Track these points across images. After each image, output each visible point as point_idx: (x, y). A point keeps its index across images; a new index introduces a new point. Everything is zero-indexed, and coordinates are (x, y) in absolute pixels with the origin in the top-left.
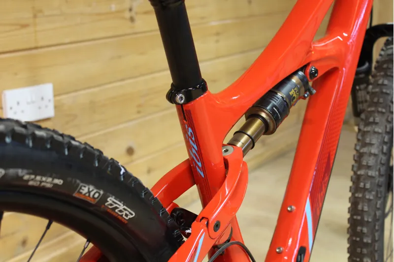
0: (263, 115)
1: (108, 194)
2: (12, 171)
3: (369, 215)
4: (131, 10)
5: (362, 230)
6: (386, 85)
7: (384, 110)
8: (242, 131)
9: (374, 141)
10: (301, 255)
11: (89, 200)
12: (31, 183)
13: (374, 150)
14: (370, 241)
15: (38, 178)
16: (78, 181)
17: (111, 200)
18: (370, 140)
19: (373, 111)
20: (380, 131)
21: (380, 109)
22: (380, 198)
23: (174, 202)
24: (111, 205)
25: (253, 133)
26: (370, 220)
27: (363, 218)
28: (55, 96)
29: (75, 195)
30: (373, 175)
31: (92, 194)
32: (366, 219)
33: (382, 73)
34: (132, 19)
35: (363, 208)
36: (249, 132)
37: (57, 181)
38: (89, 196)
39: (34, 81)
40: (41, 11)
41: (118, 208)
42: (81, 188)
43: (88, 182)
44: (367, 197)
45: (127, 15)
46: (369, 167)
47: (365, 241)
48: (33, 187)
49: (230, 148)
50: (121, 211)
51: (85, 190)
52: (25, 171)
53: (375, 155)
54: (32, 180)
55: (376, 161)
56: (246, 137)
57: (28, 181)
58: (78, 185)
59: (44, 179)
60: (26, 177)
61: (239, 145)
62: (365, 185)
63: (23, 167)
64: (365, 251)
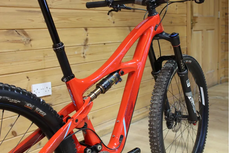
0: (101, 87)
1: (36, 107)
2: (4, 97)
3: (155, 126)
4: (83, 53)
5: (153, 132)
6: (162, 78)
7: (160, 87)
8: (93, 92)
9: (156, 99)
10: (121, 138)
11: (29, 108)
12: (10, 101)
13: (156, 102)
14: (156, 137)
15: (12, 100)
16: (25, 102)
17: (37, 109)
18: (155, 99)
19: (157, 88)
20: (159, 95)
21: (159, 87)
22: (159, 120)
23: (68, 115)
24: (37, 110)
25: (96, 93)
26: (155, 128)
27: (153, 128)
28: (52, 87)
29: (25, 106)
30: (156, 111)
31: (30, 106)
32: (154, 128)
33: (162, 74)
34: (84, 57)
35: (153, 124)
36: (95, 93)
37: (18, 101)
38: (30, 107)
39: (43, 81)
40: (46, 55)
41: (40, 112)
42: (26, 104)
43: (29, 103)
44: (154, 120)
45: (82, 55)
46: (155, 108)
47: (154, 136)
48: (11, 102)
49: (87, 98)
50: (41, 113)
51: (28, 105)
52: (8, 98)
53: (157, 104)
54: (10, 100)
55: (157, 106)
56: (94, 94)
57: (9, 100)
58: (26, 103)
59: (14, 100)
60: (9, 99)
61: (91, 97)
62: (153, 115)
63: (7, 97)
64: (154, 140)
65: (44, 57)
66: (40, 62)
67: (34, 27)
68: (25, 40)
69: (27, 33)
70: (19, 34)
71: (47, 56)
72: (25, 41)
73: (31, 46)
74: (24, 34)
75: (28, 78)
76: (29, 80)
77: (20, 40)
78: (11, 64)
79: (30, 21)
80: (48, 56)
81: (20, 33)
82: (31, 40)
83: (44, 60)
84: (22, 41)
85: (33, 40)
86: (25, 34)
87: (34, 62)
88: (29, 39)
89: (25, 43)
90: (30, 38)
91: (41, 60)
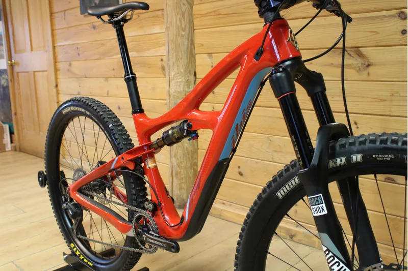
40: (397, 92)
65: (392, 95)
66: (382, 104)
67: (377, 43)
68: (358, 65)
69: (364, 53)
70: (350, 55)
71: (398, 95)
72: (359, 67)
73: (369, 74)
74: (358, 55)
75: (356, 124)
76: (358, 128)
77: (350, 65)
79: (372, 34)
80: (401, 95)
81: (352, 53)
82: (369, 65)
83: (391, 100)
84: (353, 66)
85: (372, 65)
86: (360, 55)
87: (370, 101)
88: (367, 63)
89: (358, 69)
90: (368, 61)
91: (385, 100)
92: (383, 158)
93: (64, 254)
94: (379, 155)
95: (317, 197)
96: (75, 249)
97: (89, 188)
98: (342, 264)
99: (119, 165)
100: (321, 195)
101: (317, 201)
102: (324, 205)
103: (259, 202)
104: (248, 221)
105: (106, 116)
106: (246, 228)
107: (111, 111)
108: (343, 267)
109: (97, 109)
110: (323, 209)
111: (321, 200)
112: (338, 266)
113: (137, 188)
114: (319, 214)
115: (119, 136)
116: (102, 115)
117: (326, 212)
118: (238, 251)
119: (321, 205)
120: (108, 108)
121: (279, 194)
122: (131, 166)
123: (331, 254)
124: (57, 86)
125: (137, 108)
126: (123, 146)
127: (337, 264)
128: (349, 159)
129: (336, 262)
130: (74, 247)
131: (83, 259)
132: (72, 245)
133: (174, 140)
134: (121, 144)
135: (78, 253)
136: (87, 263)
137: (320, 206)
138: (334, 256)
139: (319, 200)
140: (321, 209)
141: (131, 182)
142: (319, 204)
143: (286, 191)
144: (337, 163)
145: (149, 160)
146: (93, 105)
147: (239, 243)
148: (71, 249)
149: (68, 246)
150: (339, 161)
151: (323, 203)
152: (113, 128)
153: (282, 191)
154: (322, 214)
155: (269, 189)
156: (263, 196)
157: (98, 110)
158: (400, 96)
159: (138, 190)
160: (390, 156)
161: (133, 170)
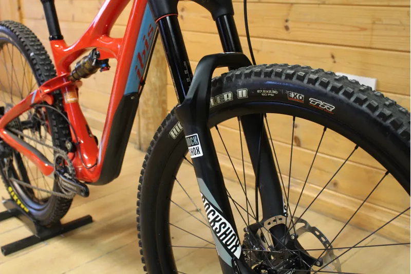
65: (374, 23)
66: (362, 33)
71: (380, 22)
75: (333, 57)
76: (335, 62)
78: (309, 25)
80: (384, 22)
83: (372, 29)
91: (365, 29)
92: (267, 93)
93: (3, 199)
94: (263, 90)
95: (192, 137)
96: (13, 193)
97: (17, 125)
98: (217, 213)
99: (38, 99)
100: (197, 134)
101: (193, 141)
102: (199, 146)
103: (155, 142)
104: (147, 163)
105: (28, 44)
106: (145, 171)
107: (36, 37)
108: (218, 216)
109: (19, 35)
110: (198, 151)
111: (197, 140)
112: (213, 215)
113: (60, 126)
114: (195, 156)
115: (40, 66)
116: (23, 42)
117: (201, 154)
118: (139, 196)
119: (197, 146)
120: (33, 34)
121: (172, 133)
122: (49, 101)
123: (206, 202)
124: (19, 8)
125: (55, 34)
126: (45, 78)
127: (212, 213)
128: (235, 95)
129: (212, 211)
130: (12, 192)
131: (20, 204)
132: (10, 189)
133: (87, 72)
134: (43, 75)
135: (15, 198)
136: (23, 209)
137: (195, 147)
138: (210, 204)
139: (195, 140)
140: (196, 151)
141: (53, 119)
142: (194, 145)
143: (179, 130)
144: (224, 98)
145: (67, 93)
146: (15, 31)
147: (139, 188)
148: (10, 193)
149: (8, 190)
150: (225, 96)
151: (198, 144)
152: (36, 57)
153: (174, 130)
154: (198, 156)
155: (164, 127)
156: (159, 135)
157: (19, 37)
158: (382, 24)
159: (61, 128)
160: (274, 92)
161: (52, 106)
